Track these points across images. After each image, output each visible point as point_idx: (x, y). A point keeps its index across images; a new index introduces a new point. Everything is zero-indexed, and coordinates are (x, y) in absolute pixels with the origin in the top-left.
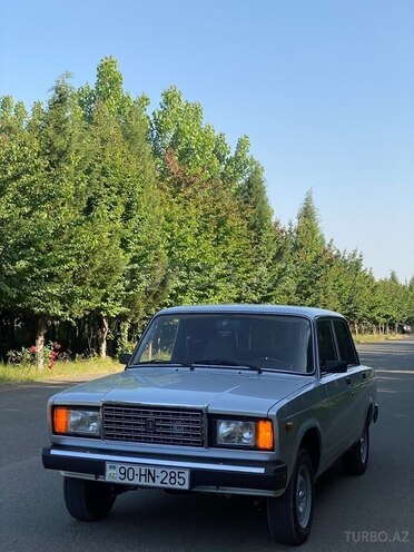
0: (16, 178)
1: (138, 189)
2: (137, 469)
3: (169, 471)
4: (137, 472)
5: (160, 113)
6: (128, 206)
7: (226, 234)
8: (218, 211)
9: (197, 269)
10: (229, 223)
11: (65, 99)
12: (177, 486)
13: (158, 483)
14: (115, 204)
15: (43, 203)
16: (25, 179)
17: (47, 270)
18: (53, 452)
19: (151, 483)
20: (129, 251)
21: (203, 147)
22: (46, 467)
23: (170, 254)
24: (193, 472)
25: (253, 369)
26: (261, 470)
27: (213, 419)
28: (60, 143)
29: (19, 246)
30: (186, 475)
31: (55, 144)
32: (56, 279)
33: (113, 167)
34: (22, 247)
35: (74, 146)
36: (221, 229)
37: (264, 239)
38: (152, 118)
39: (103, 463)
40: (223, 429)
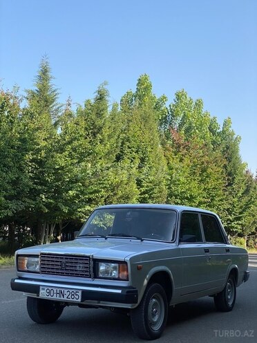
0: (70, 143)
1: (149, 149)
2: (55, 290)
3: (71, 291)
4: (55, 292)
5: (174, 105)
6: (142, 160)
7: (207, 177)
8: (203, 163)
9: (187, 198)
10: (209, 170)
11: (103, 97)
12: (75, 300)
13: (65, 298)
14: (134, 158)
15: (86, 157)
16: (76, 143)
17: (87, 196)
18: (16, 281)
19: (62, 298)
20: (143, 187)
21: (201, 125)
22: (13, 289)
23: (170, 188)
24: (83, 292)
25: (138, 239)
26: (119, 291)
27: (97, 262)
28: (99, 122)
29: (71, 182)
30: (80, 294)
31: (96, 123)
32: (93, 202)
33: (134, 136)
34: (72, 183)
35: (108, 124)
36: (204, 174)
37: (236, 181)
38: (169, 108)
39: (38, 287)
40: (102, 268)
